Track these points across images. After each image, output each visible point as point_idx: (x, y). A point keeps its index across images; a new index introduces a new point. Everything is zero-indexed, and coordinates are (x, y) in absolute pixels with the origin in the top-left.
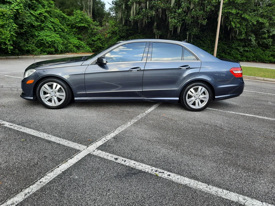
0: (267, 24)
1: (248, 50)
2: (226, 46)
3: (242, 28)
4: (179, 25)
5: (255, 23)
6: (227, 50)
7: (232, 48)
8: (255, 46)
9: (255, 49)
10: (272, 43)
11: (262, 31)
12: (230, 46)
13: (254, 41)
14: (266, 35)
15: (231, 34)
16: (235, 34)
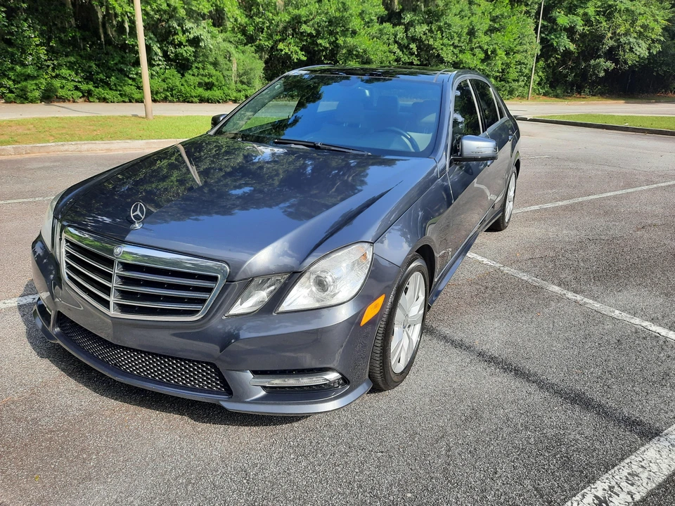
2: (92, 64)
5: (164, 7)
6: (98, 73)
7: (109, 68)
8: (160, 63)
9: (162, 70)
10: (194, 56)
11: (169, 27)
12: (104, 63)
13: (159, 51)
14: (181, 38)
15: (101, 31)
16: (115, 31)
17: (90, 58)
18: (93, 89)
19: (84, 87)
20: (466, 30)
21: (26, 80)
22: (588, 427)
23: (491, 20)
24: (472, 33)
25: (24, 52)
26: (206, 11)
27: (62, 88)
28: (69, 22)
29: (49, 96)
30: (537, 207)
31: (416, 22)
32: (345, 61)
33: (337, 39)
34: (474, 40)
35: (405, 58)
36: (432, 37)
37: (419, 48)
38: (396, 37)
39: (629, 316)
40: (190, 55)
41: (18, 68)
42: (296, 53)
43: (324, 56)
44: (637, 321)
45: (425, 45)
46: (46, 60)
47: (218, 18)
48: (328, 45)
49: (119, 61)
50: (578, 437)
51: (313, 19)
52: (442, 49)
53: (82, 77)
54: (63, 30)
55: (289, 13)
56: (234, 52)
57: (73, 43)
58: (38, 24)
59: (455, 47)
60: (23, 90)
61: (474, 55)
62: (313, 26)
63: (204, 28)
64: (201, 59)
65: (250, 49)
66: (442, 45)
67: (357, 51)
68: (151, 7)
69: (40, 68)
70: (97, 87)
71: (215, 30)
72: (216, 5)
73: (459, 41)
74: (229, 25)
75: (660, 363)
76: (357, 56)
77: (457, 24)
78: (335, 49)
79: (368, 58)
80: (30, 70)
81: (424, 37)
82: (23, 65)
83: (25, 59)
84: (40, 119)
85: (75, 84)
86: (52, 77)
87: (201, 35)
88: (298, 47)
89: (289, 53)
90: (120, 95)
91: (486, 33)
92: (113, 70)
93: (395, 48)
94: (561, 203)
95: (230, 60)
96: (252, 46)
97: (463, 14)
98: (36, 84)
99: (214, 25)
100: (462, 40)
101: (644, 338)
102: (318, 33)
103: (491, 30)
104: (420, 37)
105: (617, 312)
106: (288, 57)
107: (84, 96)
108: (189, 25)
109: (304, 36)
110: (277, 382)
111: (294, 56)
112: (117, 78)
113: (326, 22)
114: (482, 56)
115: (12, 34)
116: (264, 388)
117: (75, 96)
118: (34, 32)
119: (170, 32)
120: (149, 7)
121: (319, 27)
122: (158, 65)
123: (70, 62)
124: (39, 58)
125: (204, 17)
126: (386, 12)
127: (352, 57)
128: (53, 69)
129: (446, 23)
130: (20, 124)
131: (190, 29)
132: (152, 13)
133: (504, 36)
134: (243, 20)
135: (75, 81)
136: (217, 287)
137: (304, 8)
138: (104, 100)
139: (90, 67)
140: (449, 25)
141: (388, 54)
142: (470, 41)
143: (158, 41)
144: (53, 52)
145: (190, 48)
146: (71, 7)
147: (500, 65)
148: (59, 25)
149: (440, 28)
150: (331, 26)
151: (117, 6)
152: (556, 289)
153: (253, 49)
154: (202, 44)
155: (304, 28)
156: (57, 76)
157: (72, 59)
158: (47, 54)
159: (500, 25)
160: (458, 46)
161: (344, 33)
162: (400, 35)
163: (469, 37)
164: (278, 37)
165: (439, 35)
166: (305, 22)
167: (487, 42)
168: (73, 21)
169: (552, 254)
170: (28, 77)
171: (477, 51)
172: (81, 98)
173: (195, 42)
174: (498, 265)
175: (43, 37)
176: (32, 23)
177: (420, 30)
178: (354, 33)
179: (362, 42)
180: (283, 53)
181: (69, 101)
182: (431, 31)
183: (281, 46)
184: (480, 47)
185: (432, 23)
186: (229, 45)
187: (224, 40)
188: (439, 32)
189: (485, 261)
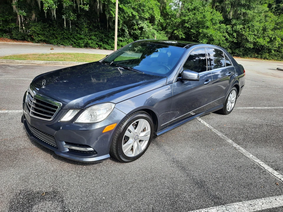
0: (137, 17)
1: (123, 39)
2: (103, 35)
3: (120, 18)
4: (56, 7)
5: (131, 15)
6: (105, 39)
7: (109, 37)
8: (127, 36)
9: (128, 39)
10: (140, 34)
11: (132, 23)
12: (107, 35)
13: (127, 31)
14: (136, 27)
15: (108, 23)
16: (112, 24)
17: (102, 33)
18: (102, 44)
19: (99, 43)
20: (262, 28)
21: (80, 40)
22: (195, 194)
23: (275, 24)
24: (264, 30)
25: (81, 30)
26: (147, 17)
27: (92, 43)
28: (97, 20)
29: (87, 46)
30: (252, 108)
31: (238, 24)
32: (202, 39)
33: (199, 30)
34: (265, 33)
35: (230, 39)
36: (244, 31)
37: (237, 35)
38: (227, 30)
39: (255, 158)
40: (139, 34)
41: (78, 35)
42: (181, 35)
43: (193, 37)
44: (258, 161)
45: (240, 34)
46: (88, 33)
47: (152, 20)
48: (195, 32)
49: (113, 35)
50: (187, 196)
51: (191, 21)
52: (248, 36)
53: (99, 40)
54: (95, 22)
55: (181, 18)
56: (156, 33)
57: (98, 27)
58: (87, 20)
59: (255, 35)
60: (79, 43)
61: (264, 39)
62: (190, 24)
63: (146, 24)
64: (143, 35)
65: (163, 32)
66: (248, 34)
67: (207, 35)
68: (126, 15)
69: (85, 36)
70: (104, 44)
71: (150, 25)
72: (152, 15)
73: (258, 33)
74: (156, 23)
75: (252, 179)
76: (207, 37)
77: (257, 25)
78: (198, 34)
79: (212, 38)
80: (82, 36)
81: (240, 31)
82: (81, 34)
83: (81, 32)
84: (78, 53)
85: (96, 42)
86: (89, 39)
87: (143, 26)
88: (182, 32)
89: (179, 35)
90: (111, 47)
91: (272, 30)
92: (110, 38)
93: (226, 34)
94: (266, 108)
95: (154, 37)
96: (164, 31)
97: (261, 21)
98: (83, 41)
99: (150, 23)
100: (259, 33)
101: (254, 168)
102: (192, 27)
103: (275, 29)
104: (239, 30)
105: (251, 155)
106: (178, 36)
107: (99, 47)
108: (140, 22)
109: (186, 28)
110: (74, 148)
111: (180, 36)
112: (111, 41)
113: (196, 23)
114: (269, 40)
115: (78, 23)
116: (69, 149)
117: (96, 46)
118: (85, 23)
119: (133, 24)
120: (125, 15)
121: (192, 24)
122: (127, 37)
123: (96, 34)
124: (85, 32)
125: (146, 19)
126: (223, 19)
127: (205, 38)
128: (90, 36)
129: (252, 25)
130: (70, 54)
131: (140, 23)
132: (126, 17)
133: (281, 31)
134: (162, 21)
135: (96, 41)
136: (57, 110)
137: (187, 17)
138: (105, 49)
139: (102, 36)
140: (253, 26)
141: (222, 37)
142: (264, 33)
143: (128, 28)
144: (91, 30)
145: (139, 31)
146: (99, 14)
147: (277, 45)
148: (94, 21)
149: (249, 27)
150: (197, 24)
151: (113, 14)
152: (230, 141)
153: (164, 32)
154: (144, 30)
155: (186, 25)
156: (91, 39)
157: (97, 33)
158: (88, 31)
159: (280, 26)
160: (257, 35)
161: (203, 27)
162: (229, 29)
163: (263, 31)
164: (175, 28)
165: (248, 30)
166: (187, 23)
167: (272, 34)
168: (99, 19)
169: (242, 127)
170: (81, 39)
171: (266, 38)
172: (98, 47)
173: (141, 29)
174: (211, 128)
175: (88, 25)
176: (85, 20)
177: (239, 27)
178: (208, 27)
179: (210, 32)
180: (176, 34)
181: (94, 48)
182: (244, 28)
183: (175, 32)
184: (268, 36)
185: (245, 24)
186: (154, 30)
187: (153, 29)
188: (248, 29)
189: (208, 125)
